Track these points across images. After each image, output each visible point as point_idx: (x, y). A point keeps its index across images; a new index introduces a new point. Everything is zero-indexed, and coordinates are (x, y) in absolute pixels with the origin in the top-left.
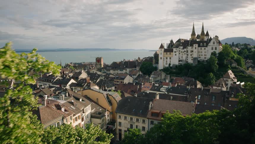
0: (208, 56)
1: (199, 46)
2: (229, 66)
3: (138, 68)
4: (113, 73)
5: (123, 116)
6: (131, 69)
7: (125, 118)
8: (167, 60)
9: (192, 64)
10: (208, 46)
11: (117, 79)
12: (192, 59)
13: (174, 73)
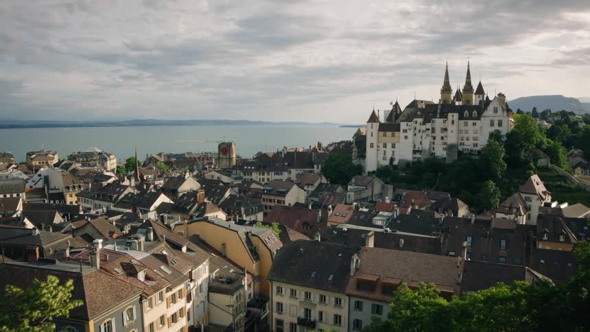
0: (483, 141)
1: (461, 118)
2: (531, 164)
3: (317, 169)
4: (258, 180)
5: (287, 289)
6: (300, 171)
7: (293, 293)
8: (385, 149)
9: (445, 158)
10: (482, 119)
11: (269, 192)
12: (445, 146)
13: (402, 180)
